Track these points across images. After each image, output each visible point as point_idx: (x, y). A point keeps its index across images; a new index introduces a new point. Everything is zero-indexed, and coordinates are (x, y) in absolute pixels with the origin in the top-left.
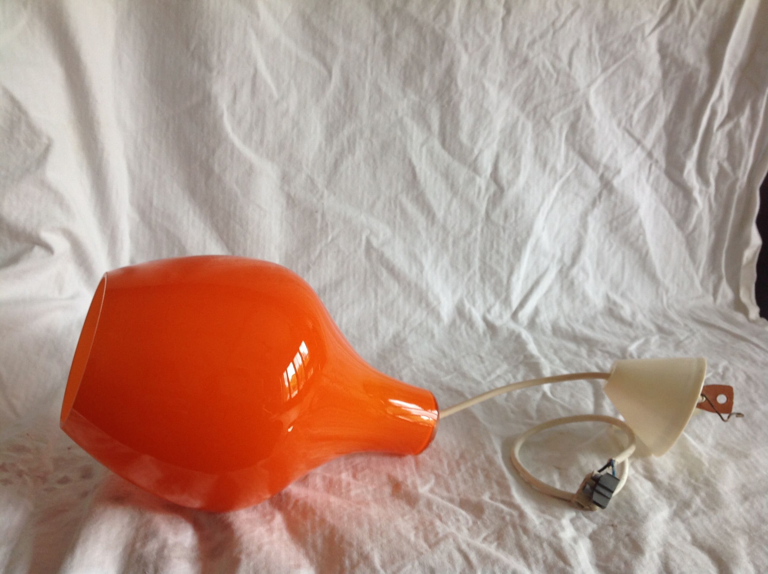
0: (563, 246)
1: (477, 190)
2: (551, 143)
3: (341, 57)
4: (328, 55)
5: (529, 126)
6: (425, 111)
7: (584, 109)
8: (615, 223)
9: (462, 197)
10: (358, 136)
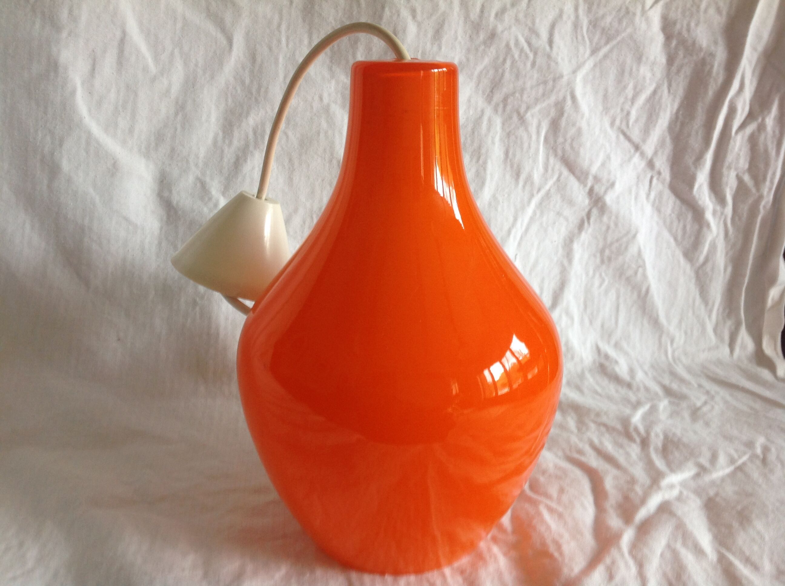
2: (526, 146)
3: (245, 21)
4: (228, 18)
5: (498, 121)
7: (569, 102)
8: (607, 252)
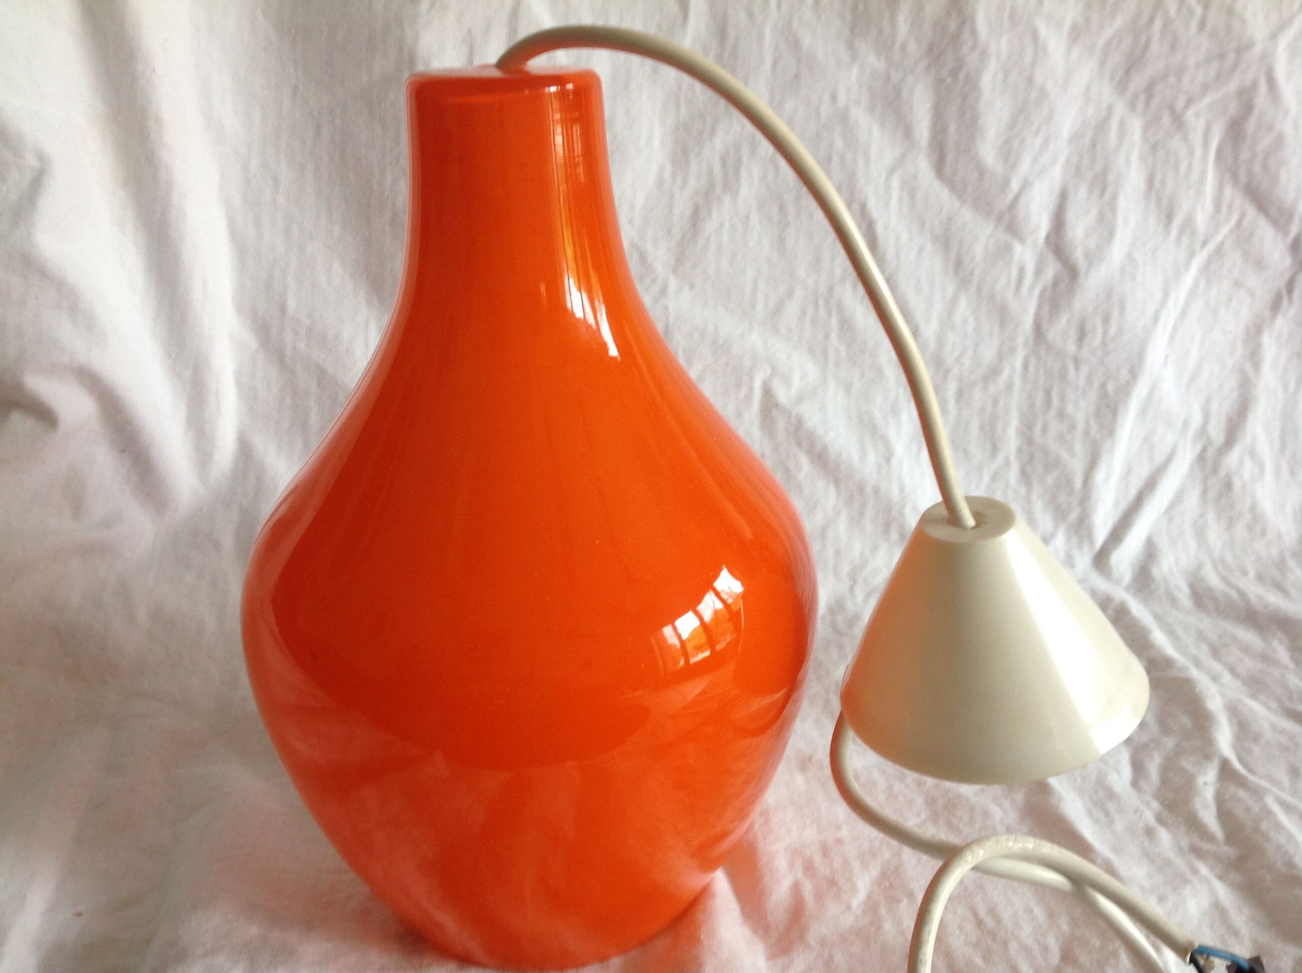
0: (1208, 402)
1: (1014, 273)
2: (1183, 167)
5: (1136, 125)
6: (898, 92)
7: (1263, 89)
9: (979, 291)
10: (745, 151)
